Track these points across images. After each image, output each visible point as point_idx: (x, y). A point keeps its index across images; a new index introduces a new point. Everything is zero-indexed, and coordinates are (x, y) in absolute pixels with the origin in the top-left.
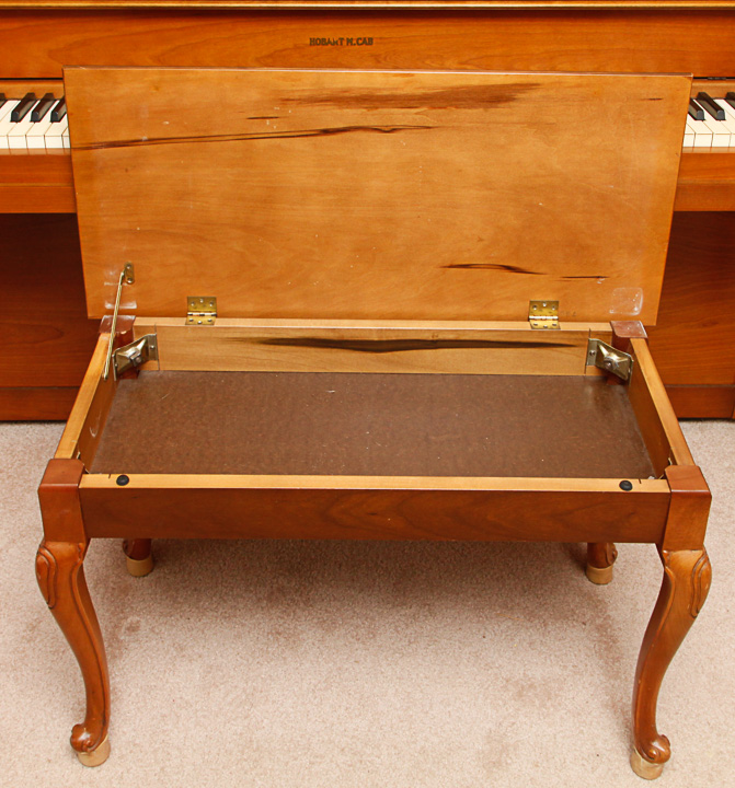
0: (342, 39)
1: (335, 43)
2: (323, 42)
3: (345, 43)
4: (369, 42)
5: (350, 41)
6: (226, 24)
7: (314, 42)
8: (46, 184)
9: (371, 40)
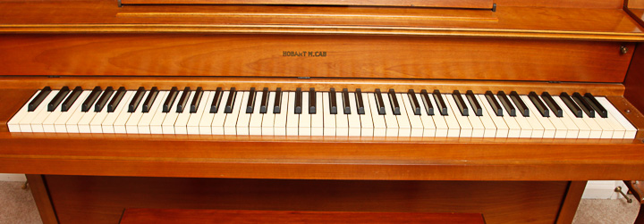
0: (305, 52)
1: (301, 55)
2: (292, 54)
3: (307, 55)
4: (324, 54)
5: (310, 54)
6: (226, 41)
7: (285, 54)
8: (103, 158)
9: (325, 53)
